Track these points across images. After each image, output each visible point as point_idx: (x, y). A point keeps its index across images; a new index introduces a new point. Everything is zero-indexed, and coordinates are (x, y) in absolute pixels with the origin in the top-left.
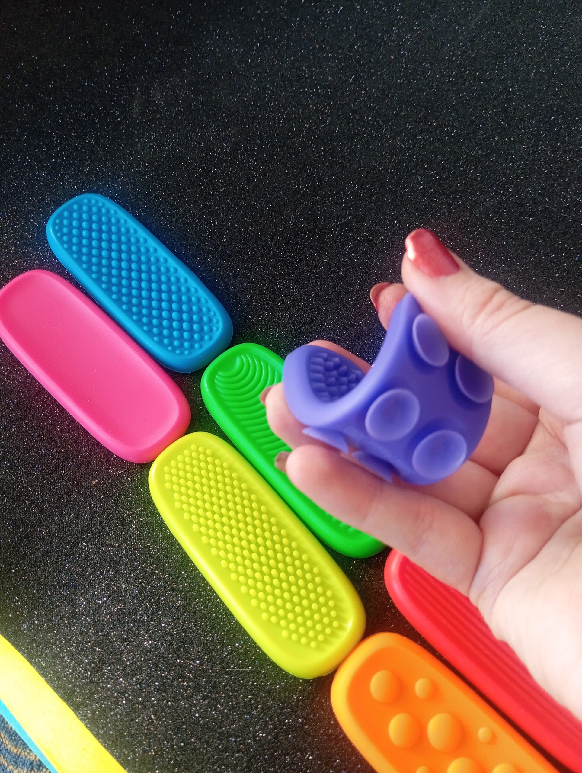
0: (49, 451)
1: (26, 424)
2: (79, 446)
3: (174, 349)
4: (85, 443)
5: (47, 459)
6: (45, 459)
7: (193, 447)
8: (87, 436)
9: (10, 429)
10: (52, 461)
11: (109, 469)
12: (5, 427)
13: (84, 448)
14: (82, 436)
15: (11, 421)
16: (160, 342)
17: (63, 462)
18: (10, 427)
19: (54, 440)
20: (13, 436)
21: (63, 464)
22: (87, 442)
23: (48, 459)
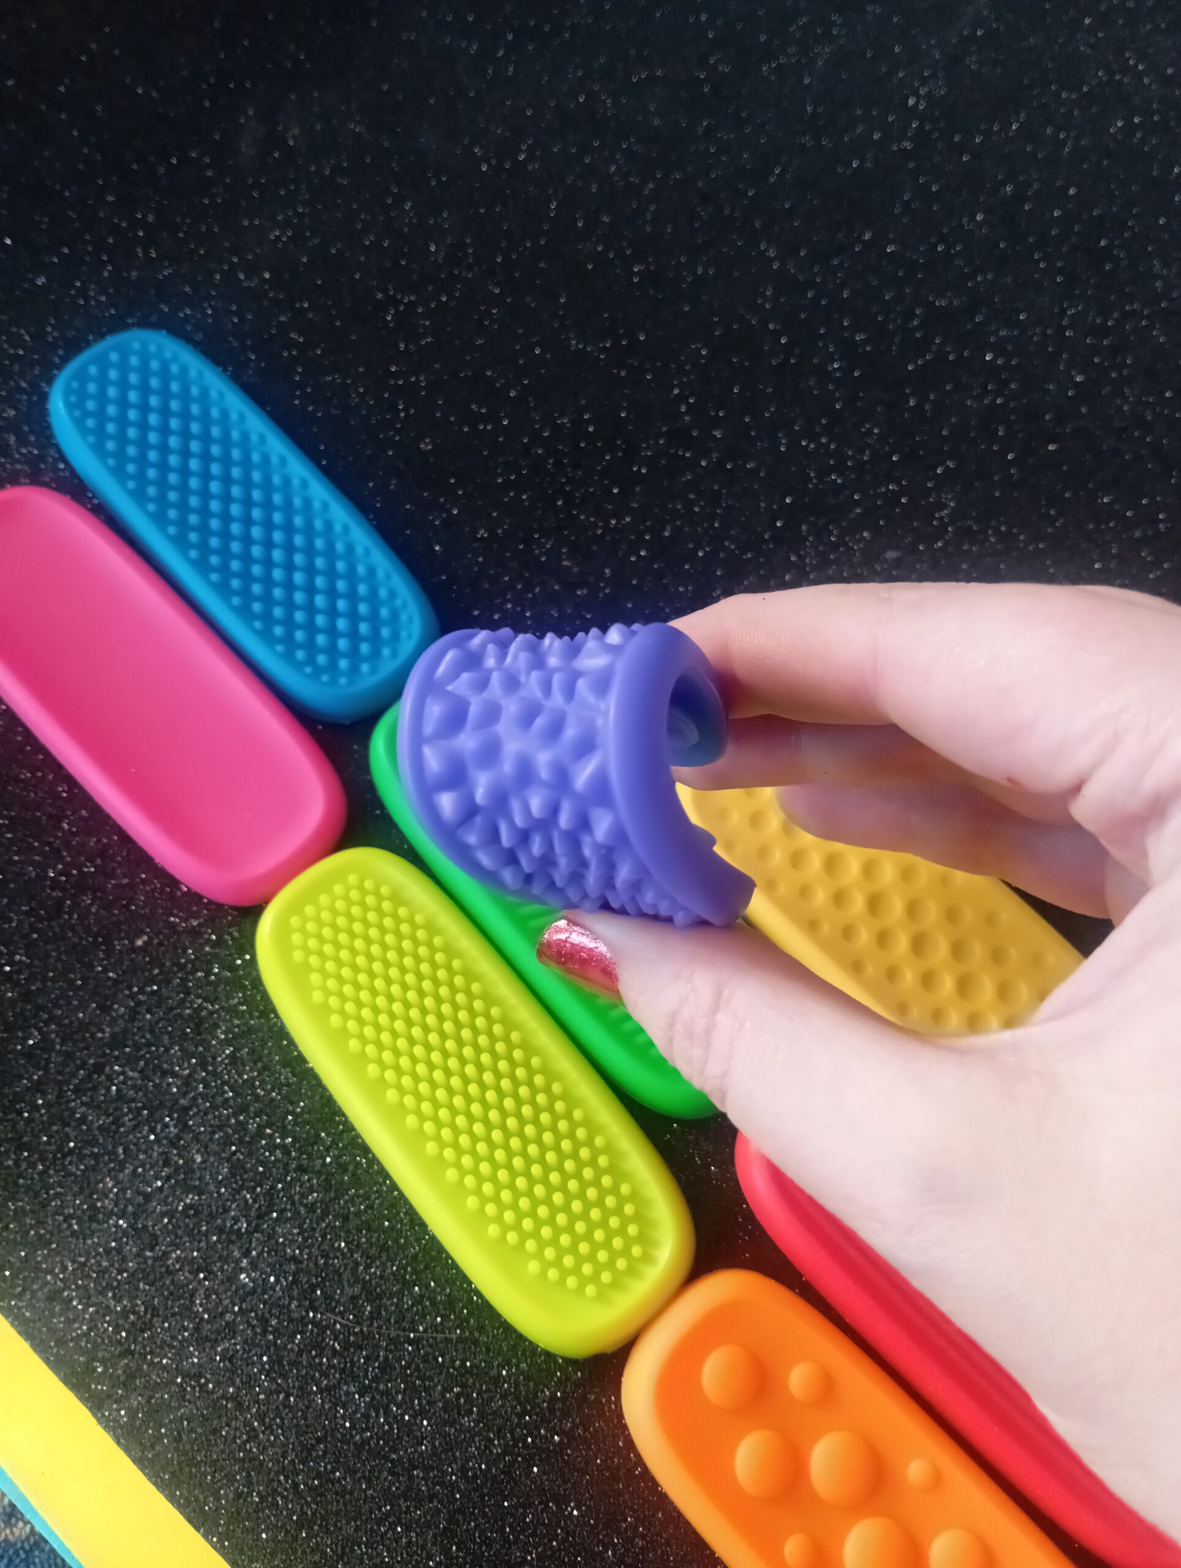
2: (109, 864)
3: (318, 671)
4: (122, 859)
7: (352, 879)
10: (51, 892)
11: (172, 915)
13: (121, 869)
16: (288, 656)
17: (75, 895)
22: (126, 856)
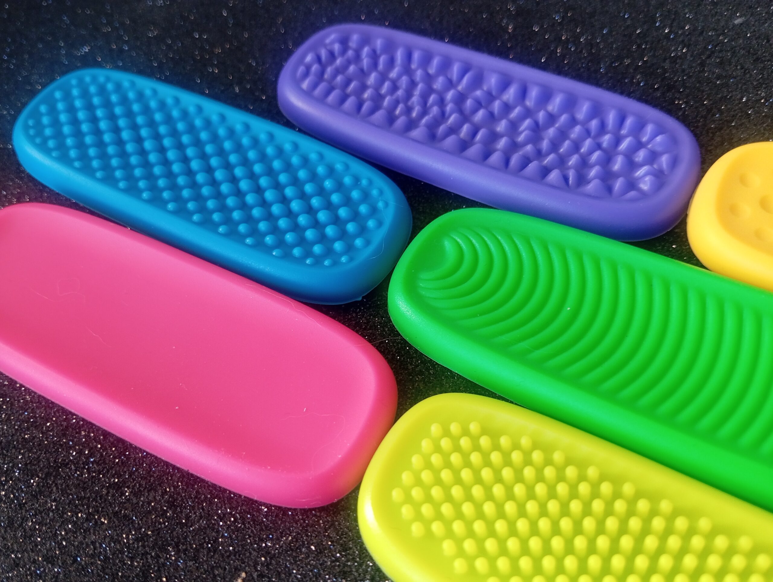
0: (120, 543)
1: (55, 500)
2: (181, 512)
4: (193, 502)
5: (120, 561)
6: (114, 564)
7: (435, 429)
8: (193, 485)
9: (22, 523)
10: (132, 562)
11: (262, 540)
12: (11, 522)
13: (195, 513)
14: (183, 489)
15: (21, 506)
16: (287, 256)
17: (158, 556)
18: (23, 519)
19: (125, 516)
20: (32, 536)
21: (157, 562)
22: (196, 497)
23: (122, 561)
